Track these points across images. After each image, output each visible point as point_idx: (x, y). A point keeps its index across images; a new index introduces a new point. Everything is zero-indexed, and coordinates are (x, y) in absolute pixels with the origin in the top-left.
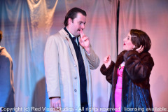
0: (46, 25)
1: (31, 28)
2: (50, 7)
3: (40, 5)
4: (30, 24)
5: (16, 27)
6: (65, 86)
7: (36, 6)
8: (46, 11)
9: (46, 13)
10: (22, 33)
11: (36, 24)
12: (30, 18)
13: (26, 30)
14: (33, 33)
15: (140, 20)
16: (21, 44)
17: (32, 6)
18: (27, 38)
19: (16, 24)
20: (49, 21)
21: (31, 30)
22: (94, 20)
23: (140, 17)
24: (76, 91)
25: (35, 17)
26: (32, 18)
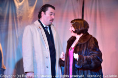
0: (28, 18)
1: (17, 21)
2: (31, 5)
3: (23, 3)
4: (16, 18)
5: (5, 20)
6: (38, 64)
7: (20, 4)
8: (28, 8)
9: (28, 10)
10: (10, 25)
11: (21, 18)
12: (16, 13)
13: (13, 23)
14: (19, 24)
15: (100, 14)
16: (9, 33)
17: (18, 4)
18: (13, 28)
19: (5, 17)
20: (31, 16)
21: (17, 23)
22: (65, 14)
23: (100, 12)
24: (47, 67)
25: (19, 13)
26: (17, 13)
